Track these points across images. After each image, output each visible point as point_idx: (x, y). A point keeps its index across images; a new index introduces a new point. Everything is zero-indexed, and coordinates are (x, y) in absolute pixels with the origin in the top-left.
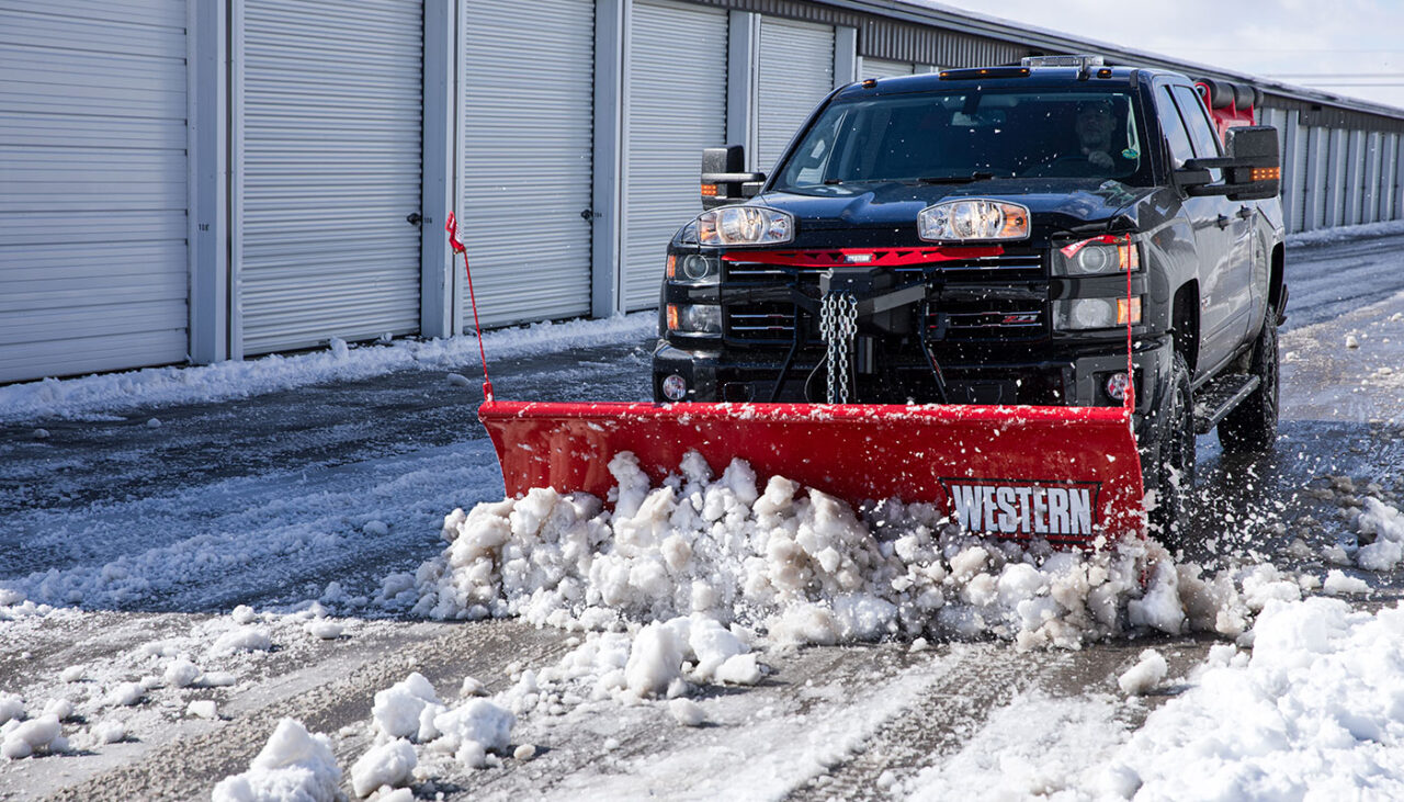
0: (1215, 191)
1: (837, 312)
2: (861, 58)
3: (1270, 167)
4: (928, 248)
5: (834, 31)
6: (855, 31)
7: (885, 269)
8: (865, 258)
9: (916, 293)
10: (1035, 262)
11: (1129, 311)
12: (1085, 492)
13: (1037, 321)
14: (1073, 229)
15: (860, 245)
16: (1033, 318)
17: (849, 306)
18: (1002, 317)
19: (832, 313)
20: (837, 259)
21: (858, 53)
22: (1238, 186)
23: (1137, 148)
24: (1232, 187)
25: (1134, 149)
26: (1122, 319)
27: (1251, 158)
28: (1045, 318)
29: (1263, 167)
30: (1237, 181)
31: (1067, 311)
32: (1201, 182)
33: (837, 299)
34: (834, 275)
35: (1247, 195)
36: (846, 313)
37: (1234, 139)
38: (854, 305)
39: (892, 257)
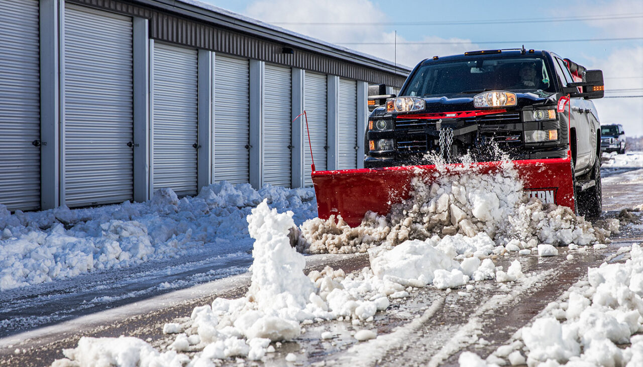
0: (579, 96)
1: (446, 135)
2: (152, 41)
3: (601, 85)
4: (477, 111)
5: (132, 21)
6: (147, 21)
7: (462, 119)
8: (454, 115)
9: (474, 128)
10: (517, 116)
11: (553, 135)
12: (552, 192)
13: (519, 139)
14: (534, 104)
15: (450, 111)
16: (517, 138)
17: (451, 132)
18: (505, 138)
19: (444, 135)
20: (442, 115)
21: (150, 37)
22: (588, 93)
23: (548, 78)
24: (586, 94)
25: (546, 79)
26: (551, 138)
27: (593, 82)
28: (522, 138)
29: (597, 86)
30: (587, 91)
31: (530, 136)
32: (573, 91)
33: (446, 129)
34: (442, 121)
35: (592, 97)
36: (449, 134)
37: (586, 75)
38: (452, 131)
39: (464, 114)
